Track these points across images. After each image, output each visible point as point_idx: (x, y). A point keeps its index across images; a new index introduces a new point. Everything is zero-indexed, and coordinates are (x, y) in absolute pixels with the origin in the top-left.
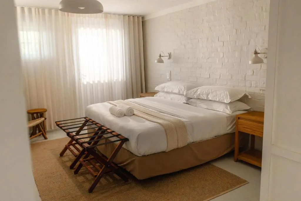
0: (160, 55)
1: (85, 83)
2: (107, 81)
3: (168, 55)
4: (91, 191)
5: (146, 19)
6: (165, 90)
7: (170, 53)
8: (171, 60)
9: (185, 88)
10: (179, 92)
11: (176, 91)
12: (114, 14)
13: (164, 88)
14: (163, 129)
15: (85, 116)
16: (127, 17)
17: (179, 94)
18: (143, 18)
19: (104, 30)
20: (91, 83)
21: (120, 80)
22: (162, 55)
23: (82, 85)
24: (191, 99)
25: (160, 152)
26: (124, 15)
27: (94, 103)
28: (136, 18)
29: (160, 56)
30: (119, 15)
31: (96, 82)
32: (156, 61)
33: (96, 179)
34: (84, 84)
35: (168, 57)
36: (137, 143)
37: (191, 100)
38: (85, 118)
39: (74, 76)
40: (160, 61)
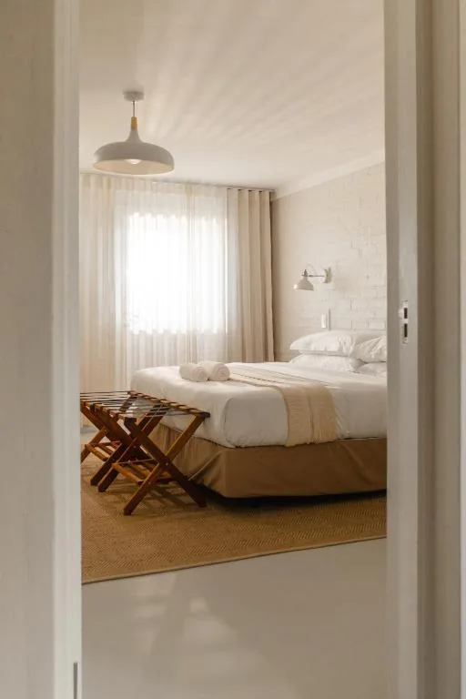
0: (305, 272)
1: (136, 332)
2: (184, 332)
3: (324, 273)
4: (129, 511)
5: (279, 196)
6: (312, 348)
7: (330, 269)
8: (331, 285)
9: (352, 339)
10: (341, 349)
11: (334, 347)
12: (208, 185)
13: (308, 344)
14: (281, 396)
15: (129, 390)
16: (235, 191)
17: (339, 354)
18: (272, 194)
19: (184, 219)
20: (150, 332)
21: (215, 331)
22: (309, 274)
23: (129, 337)
24: (366, 363)
25: (272, 444)
26: (230, 188)
27: (152, 366)
28: (257, 193)
29: (306, 274)
30: (219, 186)
31: (161, 331)
32: (295, 287)
33: (139, 488)
34: (133, 335)
35: (324, 279)
36: (225, 418)
37: (366, 366)
38: (129, 393)
39: (113, 317)
40: (306, 286)
